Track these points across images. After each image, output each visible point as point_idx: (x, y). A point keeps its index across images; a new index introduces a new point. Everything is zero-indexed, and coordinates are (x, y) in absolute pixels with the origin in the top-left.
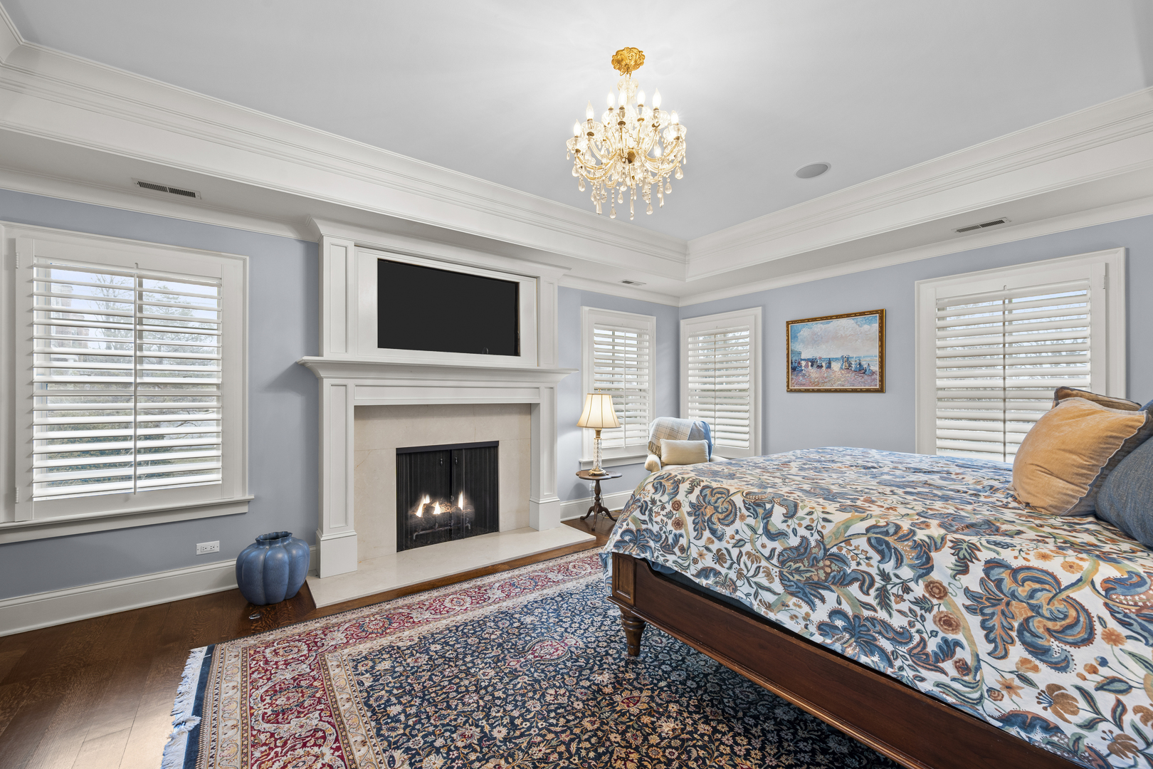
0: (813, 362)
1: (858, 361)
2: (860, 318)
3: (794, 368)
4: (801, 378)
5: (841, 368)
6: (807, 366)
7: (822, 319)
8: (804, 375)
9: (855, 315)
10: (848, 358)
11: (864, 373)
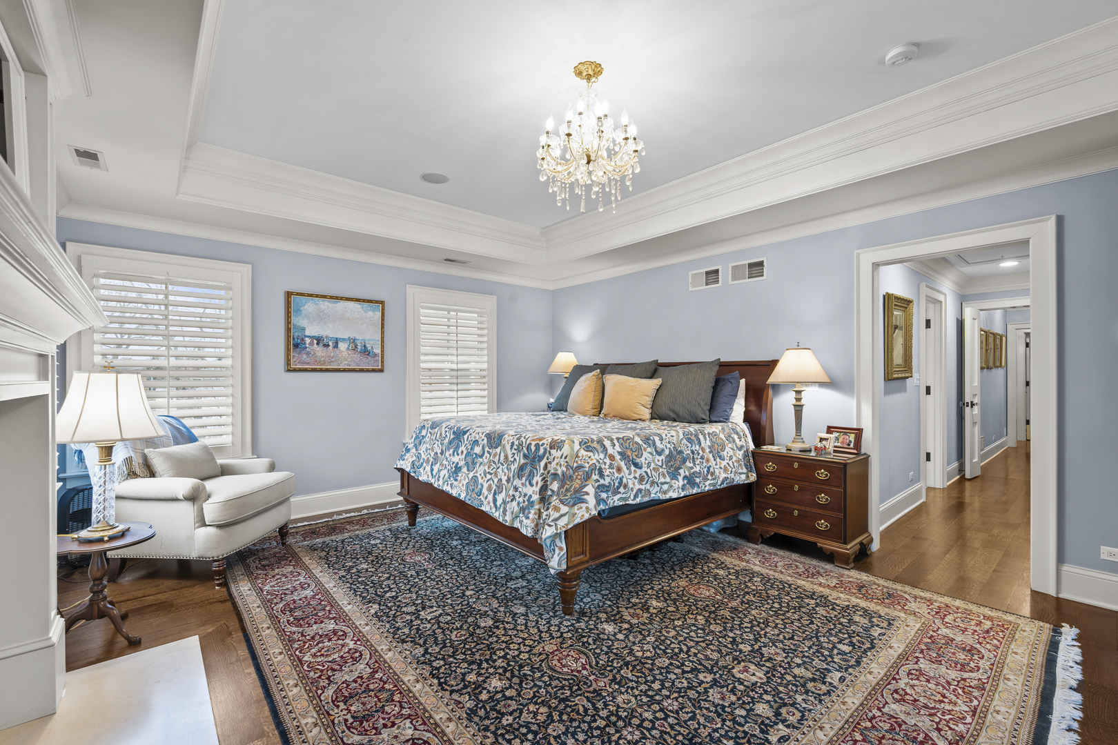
0: (319, 340)
1: (363, 343)
2: (366, 305)
3: (294, 343)
4: (305, 356)
5: (348, 349)
6: (311, 344)
7: (332, 297)
8: (308, 353)
9: (364, 301)
10: (354, 340)
11: (368, 355)
